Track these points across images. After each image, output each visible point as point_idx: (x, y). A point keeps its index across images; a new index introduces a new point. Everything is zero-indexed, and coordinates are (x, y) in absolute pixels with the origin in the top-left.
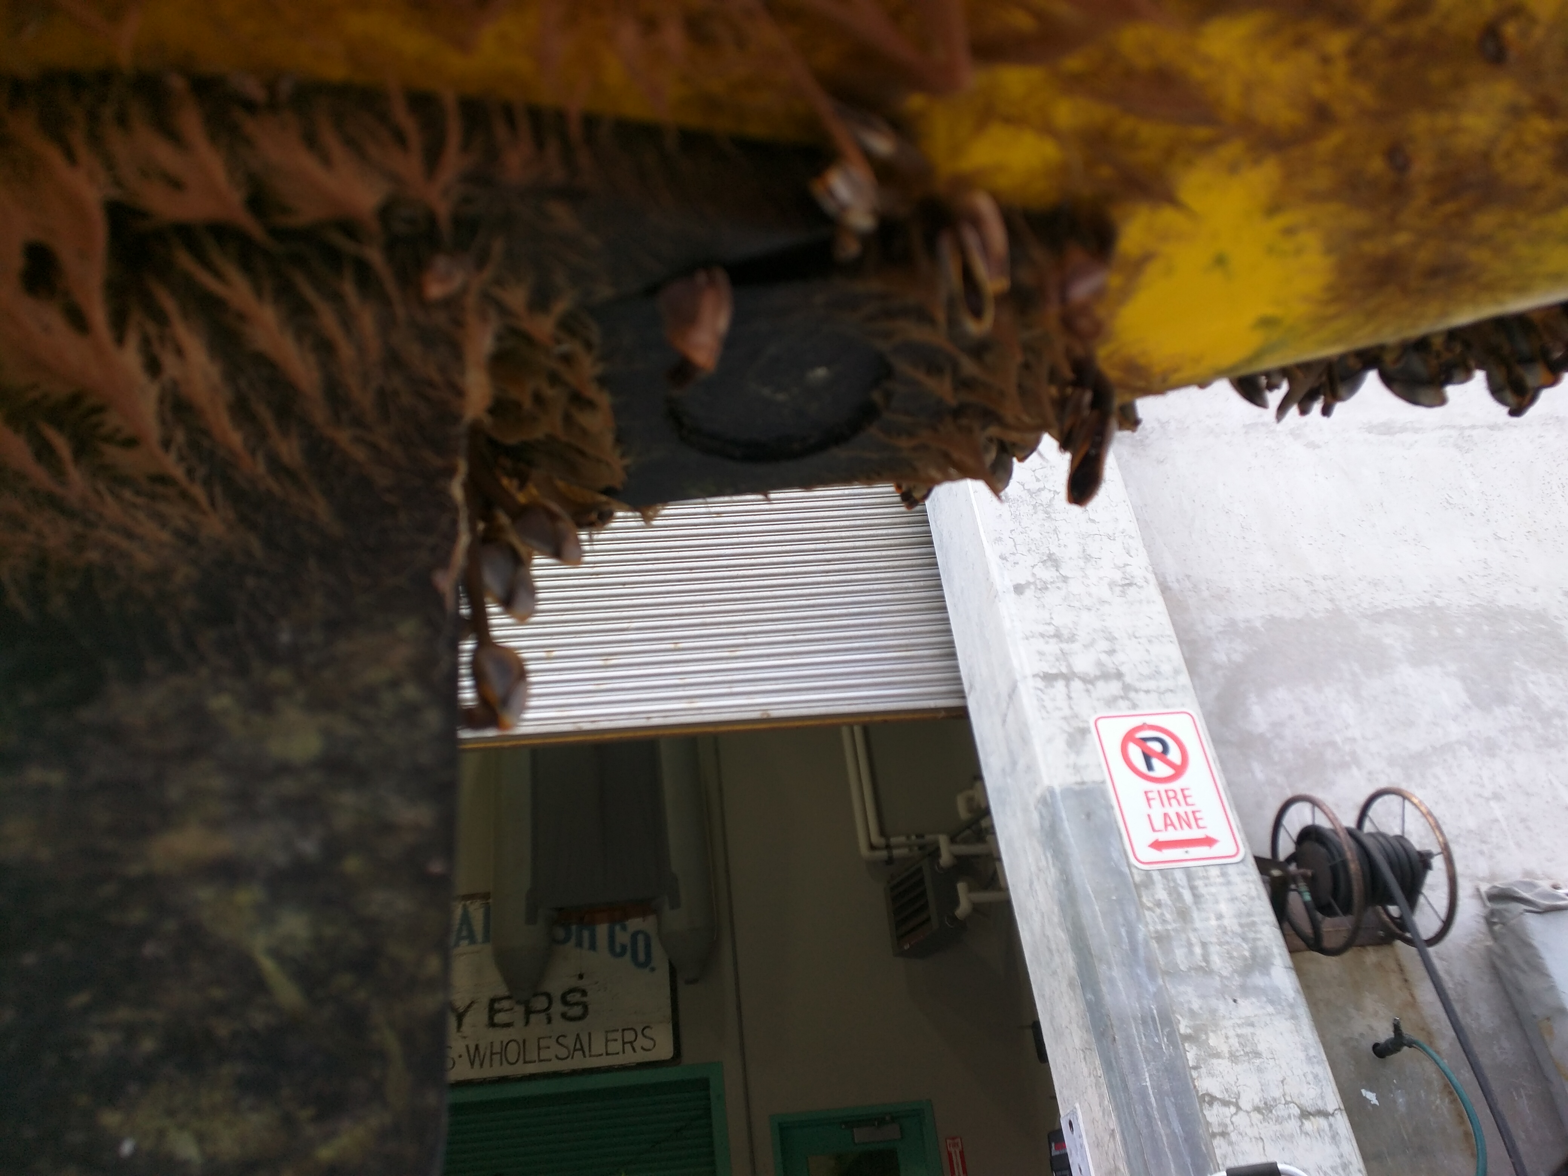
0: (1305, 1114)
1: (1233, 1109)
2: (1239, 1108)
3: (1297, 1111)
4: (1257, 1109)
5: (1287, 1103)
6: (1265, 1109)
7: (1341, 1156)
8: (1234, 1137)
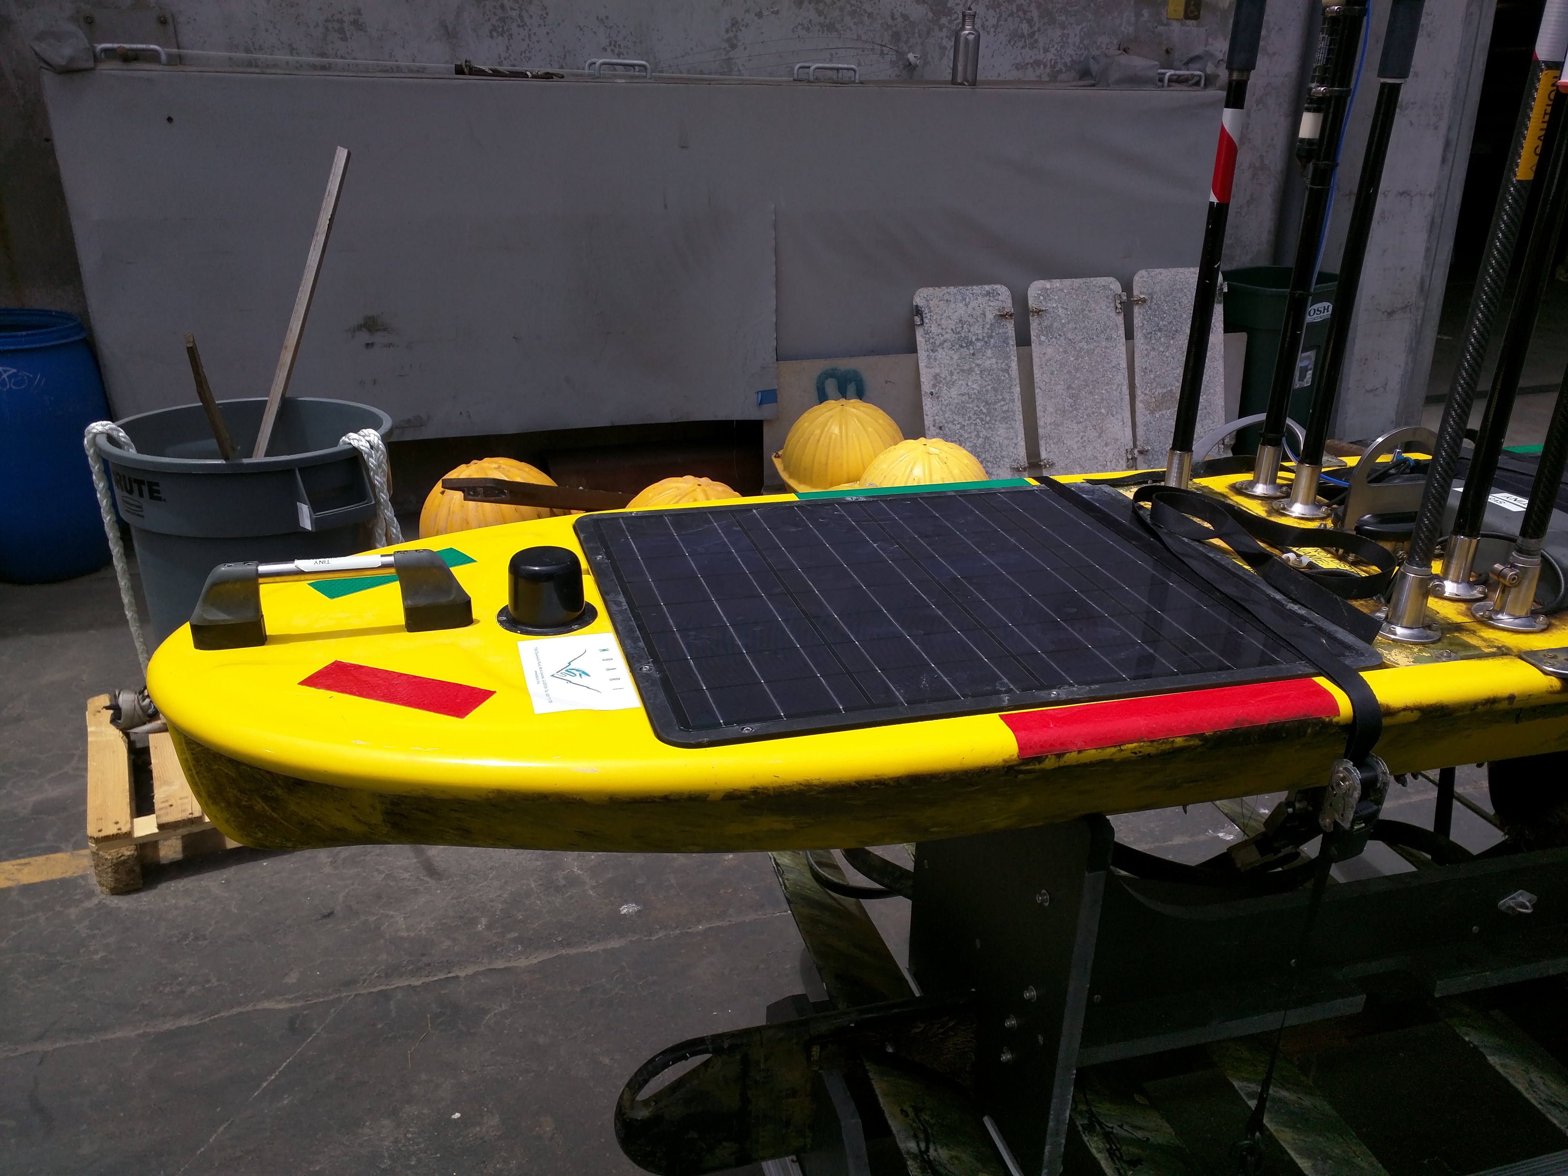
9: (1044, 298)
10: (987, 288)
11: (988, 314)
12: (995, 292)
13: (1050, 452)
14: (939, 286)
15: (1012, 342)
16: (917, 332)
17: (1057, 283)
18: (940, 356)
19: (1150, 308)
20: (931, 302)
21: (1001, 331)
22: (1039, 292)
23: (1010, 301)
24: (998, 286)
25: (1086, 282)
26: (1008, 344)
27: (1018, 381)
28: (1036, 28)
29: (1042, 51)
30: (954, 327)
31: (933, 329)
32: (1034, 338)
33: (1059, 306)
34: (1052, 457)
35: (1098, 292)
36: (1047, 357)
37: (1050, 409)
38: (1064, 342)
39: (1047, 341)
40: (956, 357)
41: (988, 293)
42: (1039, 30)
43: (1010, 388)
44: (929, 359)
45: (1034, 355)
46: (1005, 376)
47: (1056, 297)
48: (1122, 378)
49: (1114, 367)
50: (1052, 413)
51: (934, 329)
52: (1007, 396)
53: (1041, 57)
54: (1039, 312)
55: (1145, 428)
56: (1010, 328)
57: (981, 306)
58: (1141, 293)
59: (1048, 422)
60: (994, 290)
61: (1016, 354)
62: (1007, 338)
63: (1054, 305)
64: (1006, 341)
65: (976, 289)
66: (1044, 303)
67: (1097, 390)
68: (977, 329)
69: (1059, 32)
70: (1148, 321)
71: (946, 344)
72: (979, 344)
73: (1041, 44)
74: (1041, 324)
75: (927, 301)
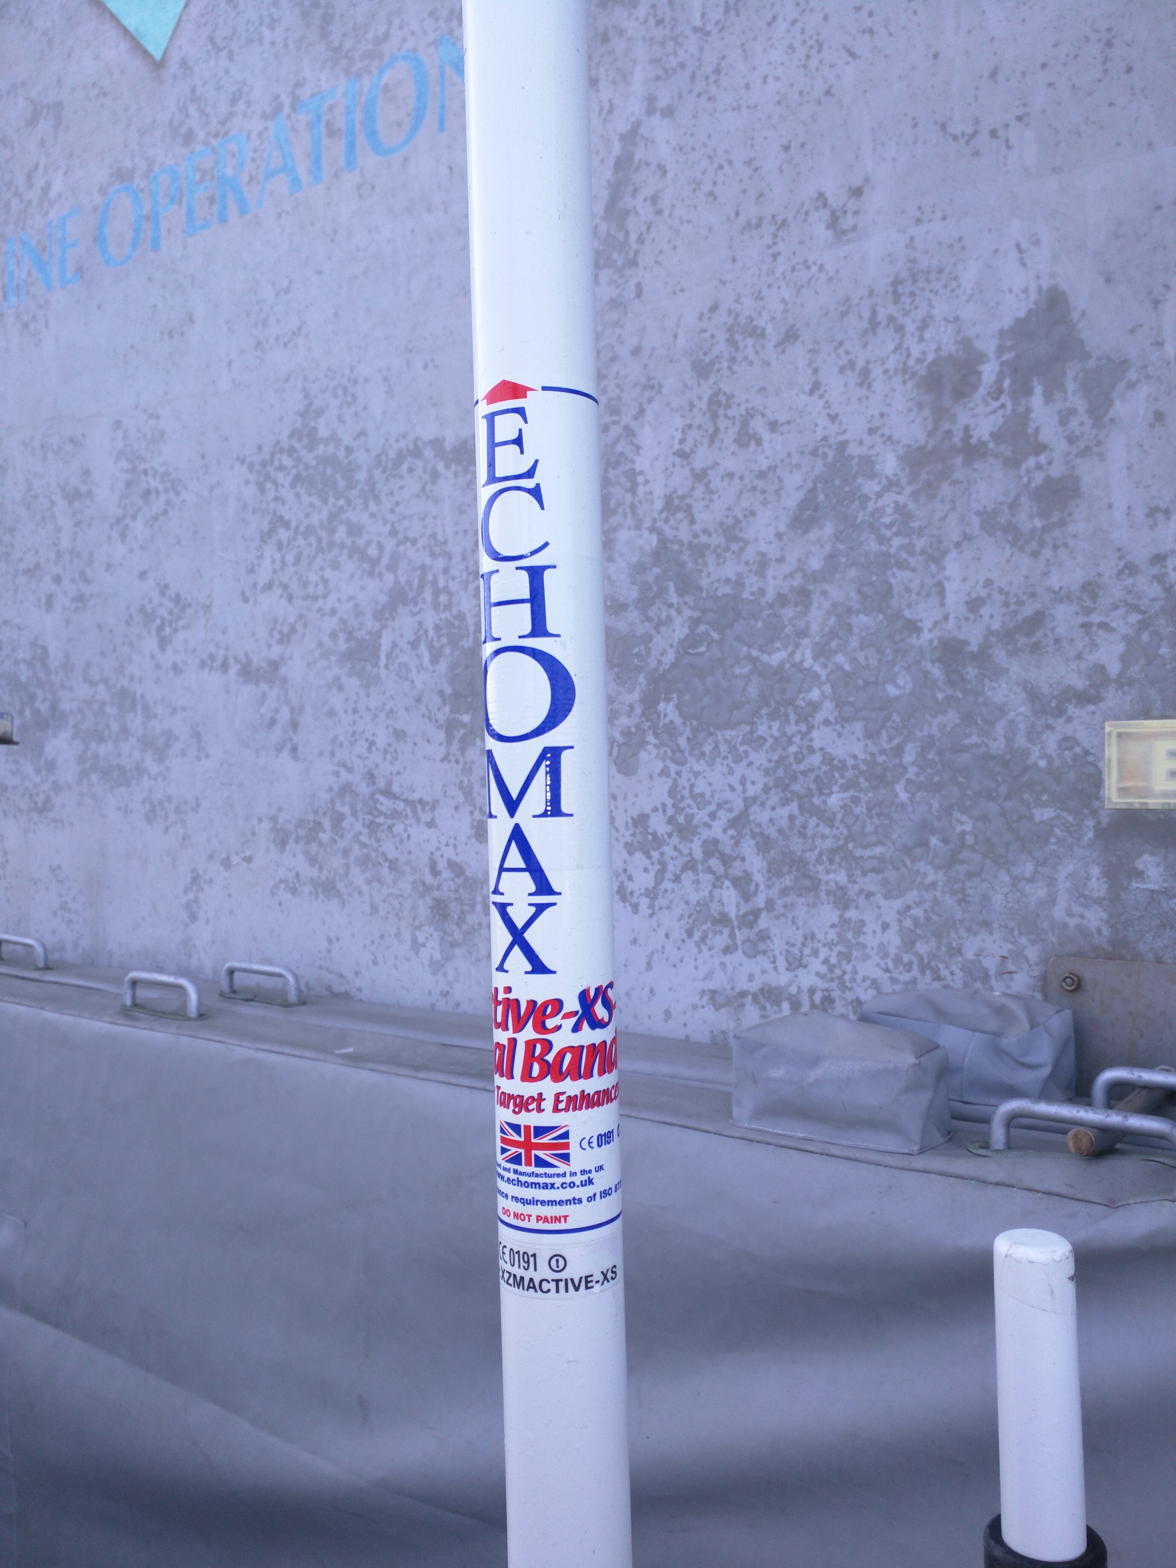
28: (760, 901)
29: (782, 964)
42: (770, 905)
53: (782, 978)
69: (829, 914)
73: (778, 945)
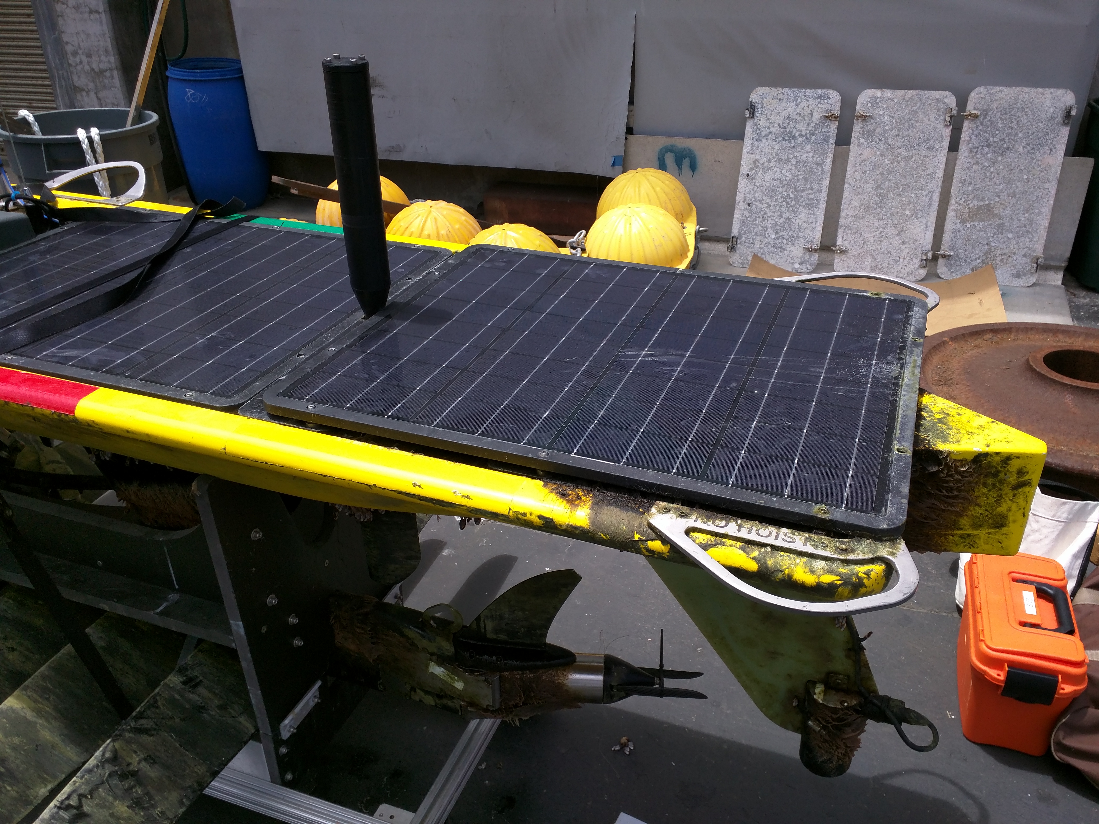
0: (91, 12)
1: (65, 6)
2: (67, 6)
3: (88, 10)
4: (74, 7)
5: (85, 6)
6: (77, 7)
7: (103, 30)
8: (66, 18)
9: (873, 105)
10: (820, 92)
11: (815, 113)
12: (826, 96)
13: (846, 240)
14: (775, 87)
15: (832, 141)
16: (747, 123)
17: (888, 93)
18: (762, 145)
19: (982, 124)
20: (765, 100)
21: (823, 130)
22: (869, 100)
23: (839, 105)
24: (831, 91)
25: (918, 94)
26: (827, 142)
27: (829, 175)
30: (781, 122)
31: (761, 123)
32: (854, 139)
33: (886, 113)
34: (846, 245)
35: (930, 104)
36: (863, 158)
37: (855, 203)
38: (883, 146)
39: (866, 143)
40: (776, 147)
41: (820, 97)
43: (820, 180)
44: (752, 147)
45: (851, 154)
46: (817, 169)
47: (885, 106)
48: (935, 187)
49: (929, 175)
50: (856, 207)
51: (763, 122)
52: (816, 187)
54: (864, 118)
55: (952, 235)
56: (833, 128)
57: (810, 107)
58: (975, 109)
59: (850, 214)
60: (826, 94)
61: (833, 152)
62: (829, 137)
63: (881, 113)
64: (826, 140)
65: (809, 92)
66: (871, 110)
67: (906, 194)
68: (802, 127)
70: (977, 136)
71: (770, 136)
72: (800, 139)
74: (863, 127)
75: (762, 98)
